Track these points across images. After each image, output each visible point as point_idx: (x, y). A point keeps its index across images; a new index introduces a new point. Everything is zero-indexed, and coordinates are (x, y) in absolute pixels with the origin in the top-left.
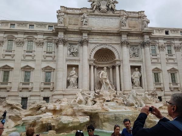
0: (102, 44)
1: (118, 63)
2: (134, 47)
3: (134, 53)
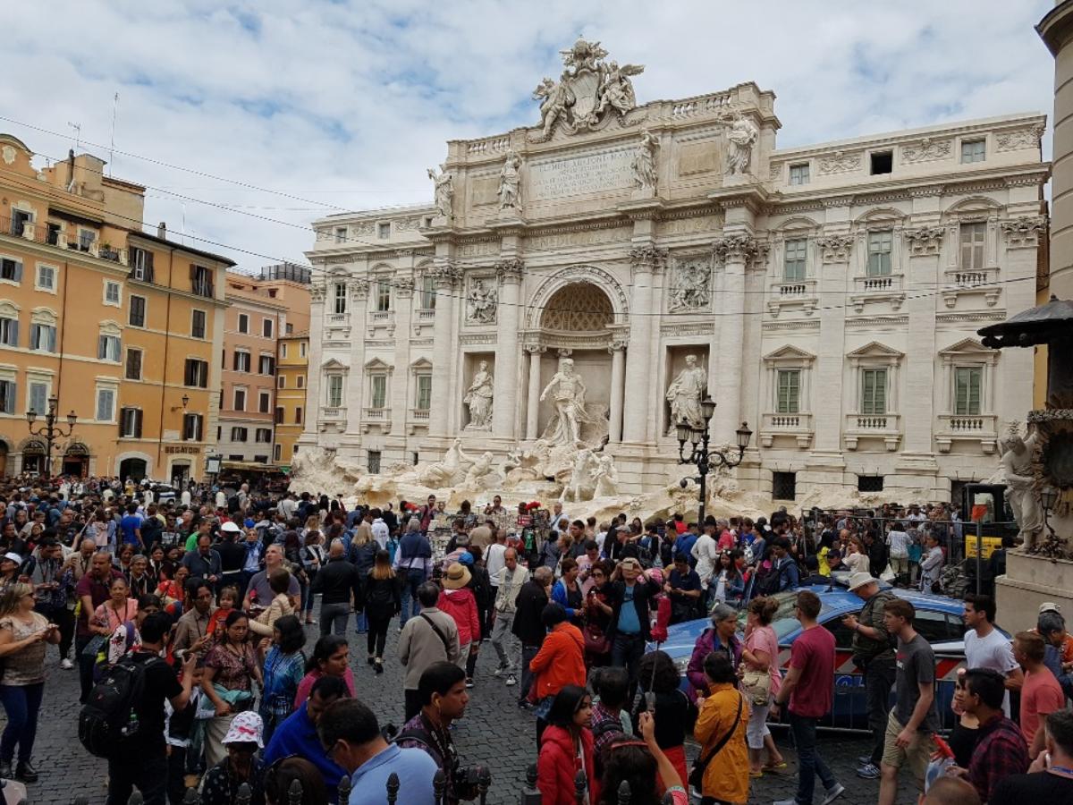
0: (570, 267)
1: (618, 337)
2: (695, 264)
3: (689, 293)
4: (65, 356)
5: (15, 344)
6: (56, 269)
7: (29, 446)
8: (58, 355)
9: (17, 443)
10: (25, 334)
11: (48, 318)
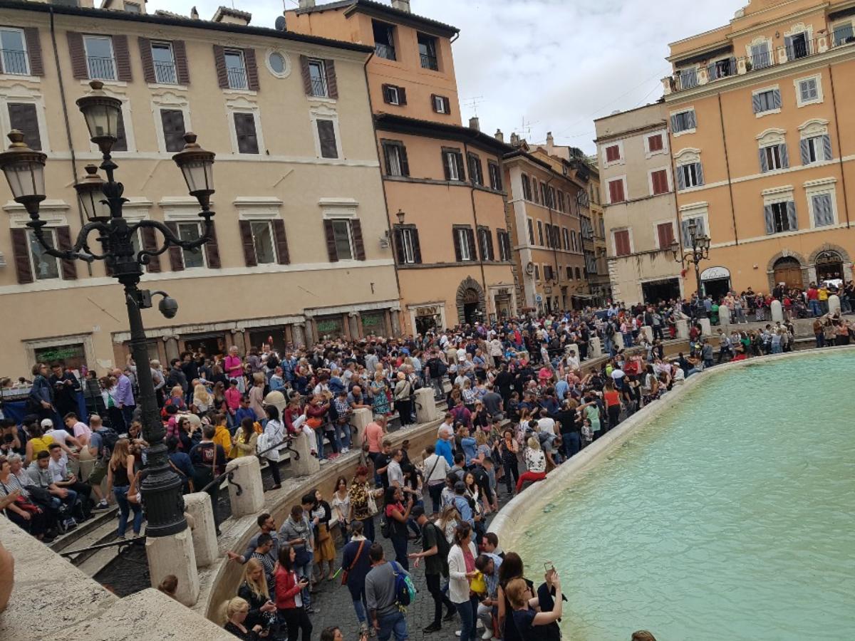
4: (844, 159)
5: (786, 166)
6: (818, 78)
7: (823, 256)
8: (837, 160)
9: (806, 256)
10: (794, 153)
11: (818, 129)
